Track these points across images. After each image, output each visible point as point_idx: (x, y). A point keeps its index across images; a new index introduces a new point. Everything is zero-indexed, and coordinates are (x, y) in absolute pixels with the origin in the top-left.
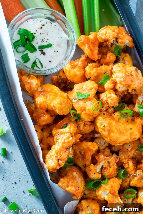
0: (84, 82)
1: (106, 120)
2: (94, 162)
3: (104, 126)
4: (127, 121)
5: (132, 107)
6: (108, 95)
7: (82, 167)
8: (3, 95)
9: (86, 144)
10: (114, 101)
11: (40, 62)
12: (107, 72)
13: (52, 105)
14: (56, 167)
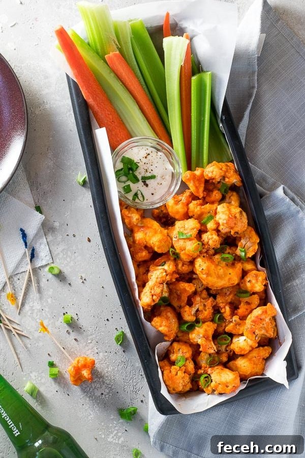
0: (187, 219)
1: (205, 263)
2: (190, 303)
3: (203, 269)
4: (227, 265)
5: (234, 249)
6: (209, 236)
7: (177, 308)
8: (102, 227)
9: (182, 285)
10: (215, 243)
11: (142, 194)
12: (211, 211)
13: (151, 242)
14: (151, 303)
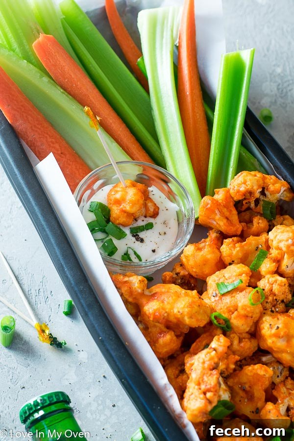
0: (225, 268)
1: (278, 319)
2: (272, 399)
3: (278, 328)
6: (270, 279)
9: (250, 369)
11: (135, 253)
12: (260, 246)
13: (176, 311)
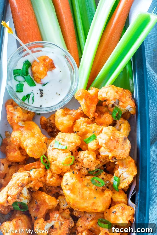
1: (72, 179)
3: (67, 184)
4: (96, 189)
5: (109, 177)
6: (85, 155)
7: (33, 218)
9: (43, 195)
10: (90, 163)
11: (33, 97)
12: (96, 132)
13: (25, 143)
14: (4, 203)
